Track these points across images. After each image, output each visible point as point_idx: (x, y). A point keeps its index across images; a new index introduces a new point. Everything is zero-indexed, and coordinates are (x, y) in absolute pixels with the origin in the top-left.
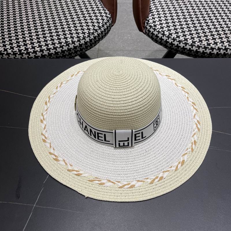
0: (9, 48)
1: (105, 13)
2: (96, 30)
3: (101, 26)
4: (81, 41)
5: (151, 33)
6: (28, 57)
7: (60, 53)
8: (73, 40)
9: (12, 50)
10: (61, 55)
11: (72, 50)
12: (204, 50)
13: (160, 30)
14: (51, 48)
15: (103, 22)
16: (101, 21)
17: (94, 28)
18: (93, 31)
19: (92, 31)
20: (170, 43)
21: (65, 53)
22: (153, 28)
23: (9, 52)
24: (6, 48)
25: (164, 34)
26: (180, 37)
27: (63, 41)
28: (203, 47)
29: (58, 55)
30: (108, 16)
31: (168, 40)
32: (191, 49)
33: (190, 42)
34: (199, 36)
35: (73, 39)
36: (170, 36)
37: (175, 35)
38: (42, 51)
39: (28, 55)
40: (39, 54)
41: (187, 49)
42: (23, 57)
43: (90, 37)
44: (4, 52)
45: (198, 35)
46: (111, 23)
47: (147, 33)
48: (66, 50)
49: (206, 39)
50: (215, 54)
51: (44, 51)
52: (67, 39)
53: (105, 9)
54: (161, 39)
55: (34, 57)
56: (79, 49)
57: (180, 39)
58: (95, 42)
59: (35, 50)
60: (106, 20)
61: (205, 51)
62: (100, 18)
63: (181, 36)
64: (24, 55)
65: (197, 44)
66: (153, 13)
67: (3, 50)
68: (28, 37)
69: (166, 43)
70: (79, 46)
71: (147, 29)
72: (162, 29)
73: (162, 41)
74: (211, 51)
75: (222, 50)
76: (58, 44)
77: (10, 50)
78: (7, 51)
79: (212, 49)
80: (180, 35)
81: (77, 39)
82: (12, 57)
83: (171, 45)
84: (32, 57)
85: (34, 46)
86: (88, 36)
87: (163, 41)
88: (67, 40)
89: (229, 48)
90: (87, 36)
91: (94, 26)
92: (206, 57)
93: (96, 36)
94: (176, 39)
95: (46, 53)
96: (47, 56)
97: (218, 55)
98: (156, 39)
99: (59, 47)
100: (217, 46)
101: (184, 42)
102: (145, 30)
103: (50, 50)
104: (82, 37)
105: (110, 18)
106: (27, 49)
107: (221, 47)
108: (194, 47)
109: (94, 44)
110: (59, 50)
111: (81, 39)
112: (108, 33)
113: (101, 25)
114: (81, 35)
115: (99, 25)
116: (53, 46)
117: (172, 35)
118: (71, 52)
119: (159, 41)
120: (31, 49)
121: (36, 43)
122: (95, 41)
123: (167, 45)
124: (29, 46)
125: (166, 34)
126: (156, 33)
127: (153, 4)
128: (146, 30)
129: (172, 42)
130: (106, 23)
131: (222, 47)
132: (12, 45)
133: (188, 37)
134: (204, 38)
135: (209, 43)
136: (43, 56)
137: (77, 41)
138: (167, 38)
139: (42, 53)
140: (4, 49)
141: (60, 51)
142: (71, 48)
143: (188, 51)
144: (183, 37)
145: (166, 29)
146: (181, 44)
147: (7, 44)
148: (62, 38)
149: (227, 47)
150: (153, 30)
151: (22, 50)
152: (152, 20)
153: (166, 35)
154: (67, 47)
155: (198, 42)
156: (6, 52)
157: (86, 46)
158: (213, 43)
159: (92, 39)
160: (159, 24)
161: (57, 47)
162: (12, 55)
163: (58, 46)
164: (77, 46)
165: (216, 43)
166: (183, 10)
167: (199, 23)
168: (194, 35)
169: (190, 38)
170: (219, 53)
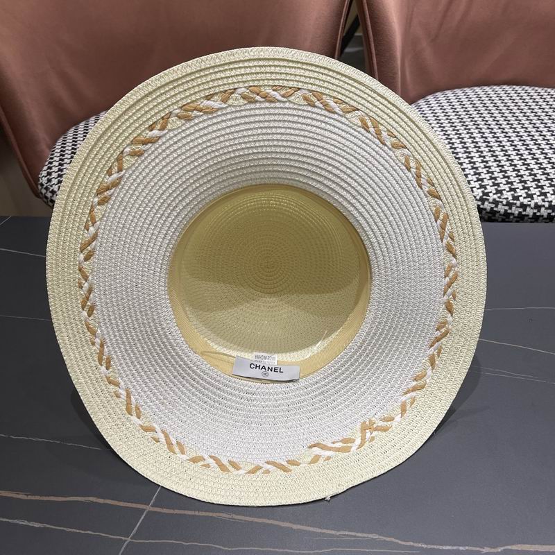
12: (507, 208)
28: (505, 202)
33: (478, 193)
34: (496, 182)
45: (493, 180)
49: (510, 188)
50: (531, 217)
61: (509, 211)
65: (492, 197)
74: (521, 210)
75: (543, 209)
79: (524, 206)
92: (511, 222)
97: (536, 218)
100: (533, 201)
107: (540, 203)
108: (486, 203)
131: (543, 203)
133: (473, 184)
134: (506, 186)
135: (516, 195)
149: (553, 204)
155: (494, 194)
158: (524, 195)
165: (530, 196)
166: (463, 138)
167: (495, 161)
168: (486, 182)
169: (478, 187)
170: (538, 214)
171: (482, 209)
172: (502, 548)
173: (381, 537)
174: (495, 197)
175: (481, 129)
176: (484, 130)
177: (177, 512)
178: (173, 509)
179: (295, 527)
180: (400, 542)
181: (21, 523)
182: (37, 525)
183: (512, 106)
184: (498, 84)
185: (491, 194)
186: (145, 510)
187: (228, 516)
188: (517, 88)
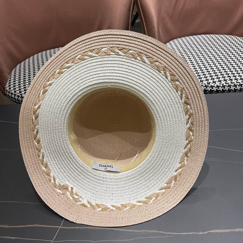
28: (204, 86)
34: (200, 77)
49: (206, 79)
50: (215, 91)
61: (206, 89)
74: (211, 88)
75: (220, 87)
89: (226, 86)
92: (208, 94)
97: (217, 91)
100: (216, 84)
107: (219, 85)
135: (209, 82)
149: (224, 85)
158: (212, 82)
165: (214, 82)
167: (200, 68)
170: (218, 90)
172: (207, 232)
173: (157, 231)
175: (193, 54)
176: (194, 55)
178: (71, 227)
180: (165, 233)
181: (7, 238)
182: (13, 238)
183: (206, 44)
184: (200, 34)
186: (59, 228)
188: (208, 35)
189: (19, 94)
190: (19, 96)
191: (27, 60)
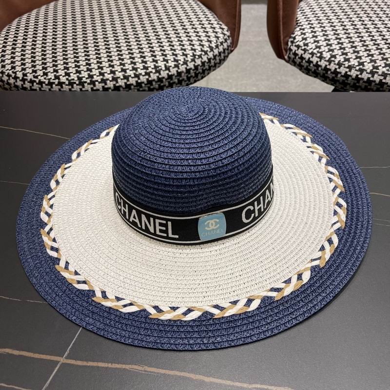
0: (64, 75)
1: (221, 28)
2: (206, 53)
3: (215, 47)
4: (180, 67)
5: (299, 58)
6: (92, 88)
7: (145, 84)
8: (167, 65)
9: (67, 77)
10: (147, 89)
11: (164, 80)
13: (315, 51)
14: (130, 76)
15: (217, 41)
16: (214, 39)
17: (203, 49)
18: (200, 53)
19: (198, 53)
20: (332, 71)
21: (152, 85)
22: (303, 48)
23: (62, 81)
24: (57, 74)
25: (321, 58)
26: (351, 60)
27: (151, 65)
29: (141, 87)
30: (226, 33)
31: (328, 67)
32: (371, 79)
33: (368, 67)
34: (385, 57)
35: (167, 62)
36: (333, 59)
37: (342, 57)
38: (115, 79)
39: (92, 86)
40: (110, 84)
41: (363, 79)
42: (83, 89)
43: (195, 62)
44: (54, 81)
45: (382, 56)
46: (229, 44)
47: (292, 58)
48: (154, 80)
51: (119, 80)
52: (157, 62)
53: (221, 23)
54: (317, 66)
55: (101, 89)
56: (176, 81)
57: (350, 64)
58: (204, 71)
59: (104, 78)
60: (222, 38)
62: (213, 35)
63: (352, 58)
64: (86, 85)
65: (381, 70)
66: (302, 26)
67: (53, 78)
68: (94, 59)
69: (324, 72)
70: (176, 74)
71: (291, 52)
72: (318, 49)
73: (318, 69)
76: (142, 69)
77: (65, 78)
78: (59, 79)
80: (350, 57)
81: (173, 63)
82: (66, 88)
83: (334, 75)
84: (98, 90)
85: (102, 71)
86: (192, 59)
87: (320, 69)
88: (157, 65)
90: (190, 60)
91: (203, 46)
93: (205, 62)
94: (344, 63)
95: (121, 83)
96: (123, 88)
98: (307, 66)
99: (144, 74)
101: (357, 68)
102: (288, 54)
103: (128, 78)
104: (183, 60)
105: (228, 36)
106: (91, 77)
108: (376, 75)
109: (201, 74)
110: (143, 79)
111: (180, 64)
112: (224, 60)
113: (213, 45)
114: (181, 58)
115: (211, 45)
116: (134, 72)
117: (335, 58)
118: (162, 84)
119: (313, 70)
120: (97, 76)
121: (107, 67)
122: (202, 69)
123: (326, 75)
124: (95, 72)
125: (325, 56)
126: (307, 56)
127: (301, 15)
128: (290, 54)
129: (336, 69)
130: (222, 43)
132: (68, 70)
133: (364, 59)
136: (117, 88)
137: (173, 66)
138: (327, 63)
139: (114, 83)
140: (55, 75)
141: (145, 81)
142: (164, 78)
143: (365, 84)
144: (355, 61)
145: (326, 49)
146: (353, 71)
147: (60, 69)
148: (149, 61)
150: (303, 52)
151: (84, 77)
152: (300, 37)
153: (325, 58)
154: (157, 74)
155: (383, 67)
156: (57, 80)
157: (187, 76)
159: (199, 65)
160: (313, 42)
161: (141, 74)
162: (67, 85)
163: (143, 72)
164: (174, 75)
166: (353, 21)
168: (375, 57)
169: (369, 61)
171: (372, 81)
174: (384, 69)
177: (90, 364)
178: (87, 361)
179: (207, 379)
185: (380, 68)
186: (59, 362)
187: (140, 368)
189: (11, 72)
190: (11, 76)
191: (34, 12)
